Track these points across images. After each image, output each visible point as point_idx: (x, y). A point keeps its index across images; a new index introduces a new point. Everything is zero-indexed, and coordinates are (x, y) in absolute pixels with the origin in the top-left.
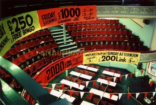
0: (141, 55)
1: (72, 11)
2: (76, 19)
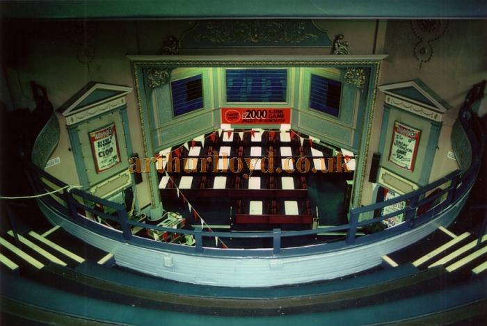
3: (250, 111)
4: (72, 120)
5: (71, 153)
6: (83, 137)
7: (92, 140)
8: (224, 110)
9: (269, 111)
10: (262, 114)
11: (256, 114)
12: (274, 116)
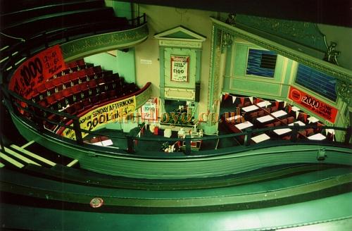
0: (136, 99)
1: (32, 67)
2: (42, 78)
3: (309, 97)
4: (162, 43)
5: (158, 62)
6: (167, 56)
7: (172, 60)
8: (292, 88)
9: (322, 104)
10: (316, 104)
11: (312, 102)
12: (324, 110)
